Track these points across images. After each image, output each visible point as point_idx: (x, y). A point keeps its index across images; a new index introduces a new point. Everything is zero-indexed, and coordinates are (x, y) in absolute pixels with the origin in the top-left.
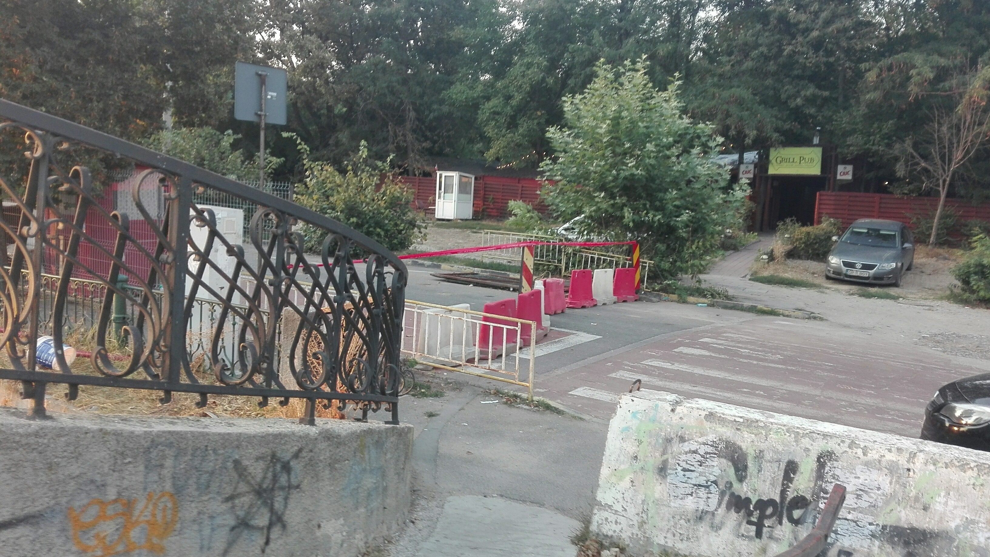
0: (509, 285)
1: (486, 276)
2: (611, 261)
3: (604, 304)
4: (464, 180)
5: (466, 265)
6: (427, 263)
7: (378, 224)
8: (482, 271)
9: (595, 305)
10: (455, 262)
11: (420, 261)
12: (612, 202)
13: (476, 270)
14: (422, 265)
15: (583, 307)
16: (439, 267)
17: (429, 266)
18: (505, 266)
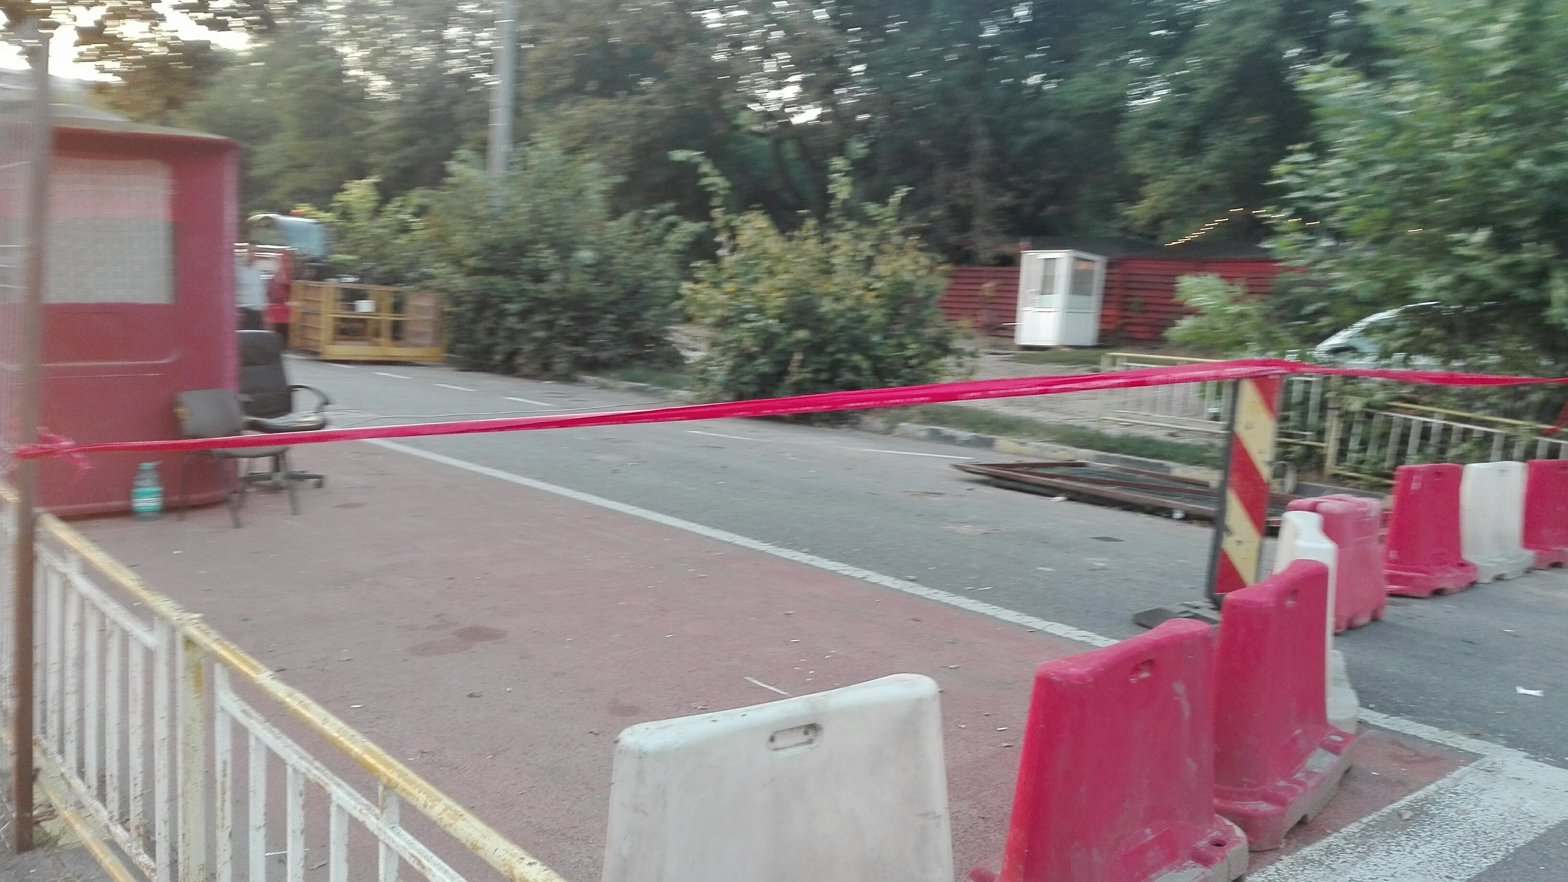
0: (1169, 502)
1: (1107, 474)
2: (1488, 438)
3: (1499, 578)
4: (1083, 266)
5: (1060, 441)
6: (964, 434)
7: (859, 345)
8: (1100, 459)
9: (1473, 584)
10: (1033, 435)
11: (947, 431)
12: (1506, 259)
13: (1083, 455)
14: (951, 440)
15: (1438, 593)
16: (988, 444)
17: (967, 443)
18: (1160, 444)
